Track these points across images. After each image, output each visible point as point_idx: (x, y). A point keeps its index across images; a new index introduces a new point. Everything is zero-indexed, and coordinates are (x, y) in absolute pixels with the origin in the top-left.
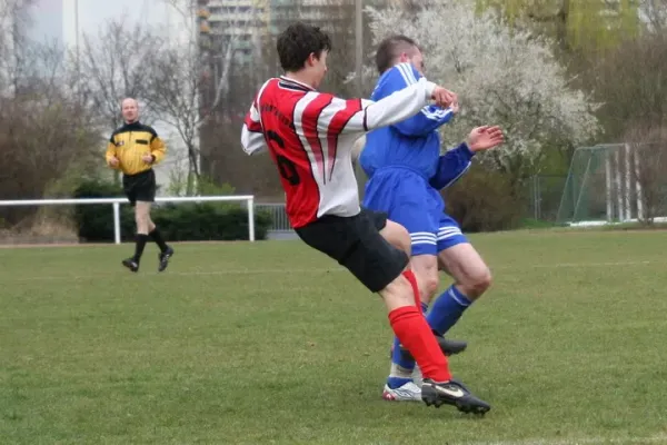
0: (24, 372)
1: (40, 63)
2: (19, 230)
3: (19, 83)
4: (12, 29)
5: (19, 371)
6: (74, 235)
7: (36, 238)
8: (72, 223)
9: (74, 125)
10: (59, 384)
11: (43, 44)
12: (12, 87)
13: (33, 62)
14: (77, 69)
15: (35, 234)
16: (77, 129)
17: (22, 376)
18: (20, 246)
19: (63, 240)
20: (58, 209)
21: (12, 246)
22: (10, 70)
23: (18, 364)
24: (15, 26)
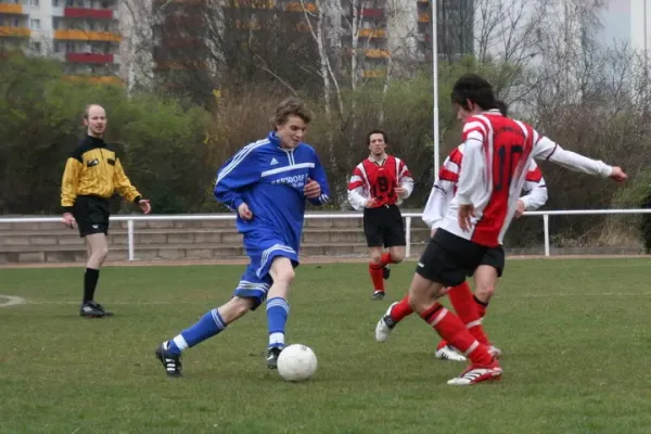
0: (598, 398)
1: (608, 69)
2: (586, 240)
3: (587, 89)
4: (580, 34)
5: (592, 397)
6: (642, 246)
7: (603, 249)
8: (639, 233)
9: (642, 132)
10: (634, 413)
11: (612, 48)
12: (580, 94)
13: (602, 66)
14: (646, 73)
15: (602, 245)
16: (644, 136)
17: (596, 402)
18: (586, 257)
19: (630, 251)
20: (626, 218)
21: (578, 257)
22: (578, 75)
23: (591, 389)
24: (584, 31)
